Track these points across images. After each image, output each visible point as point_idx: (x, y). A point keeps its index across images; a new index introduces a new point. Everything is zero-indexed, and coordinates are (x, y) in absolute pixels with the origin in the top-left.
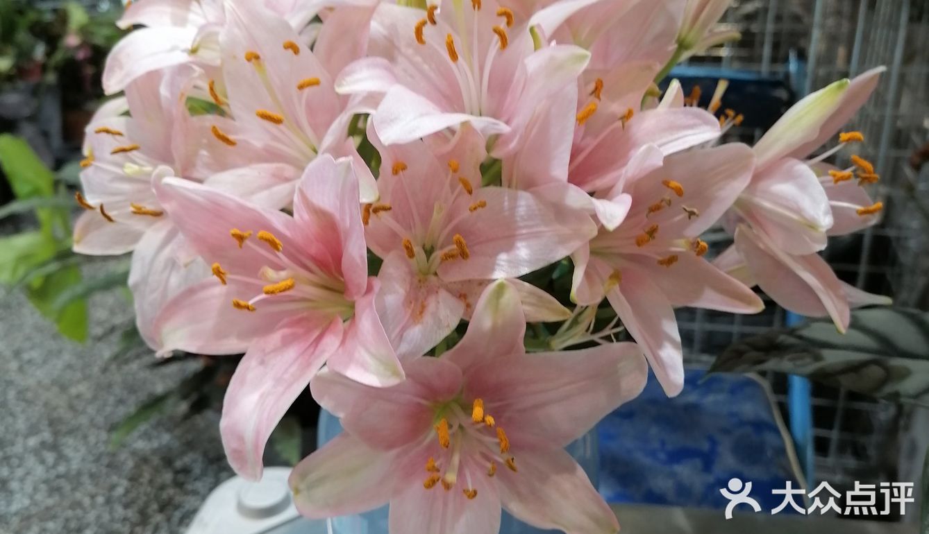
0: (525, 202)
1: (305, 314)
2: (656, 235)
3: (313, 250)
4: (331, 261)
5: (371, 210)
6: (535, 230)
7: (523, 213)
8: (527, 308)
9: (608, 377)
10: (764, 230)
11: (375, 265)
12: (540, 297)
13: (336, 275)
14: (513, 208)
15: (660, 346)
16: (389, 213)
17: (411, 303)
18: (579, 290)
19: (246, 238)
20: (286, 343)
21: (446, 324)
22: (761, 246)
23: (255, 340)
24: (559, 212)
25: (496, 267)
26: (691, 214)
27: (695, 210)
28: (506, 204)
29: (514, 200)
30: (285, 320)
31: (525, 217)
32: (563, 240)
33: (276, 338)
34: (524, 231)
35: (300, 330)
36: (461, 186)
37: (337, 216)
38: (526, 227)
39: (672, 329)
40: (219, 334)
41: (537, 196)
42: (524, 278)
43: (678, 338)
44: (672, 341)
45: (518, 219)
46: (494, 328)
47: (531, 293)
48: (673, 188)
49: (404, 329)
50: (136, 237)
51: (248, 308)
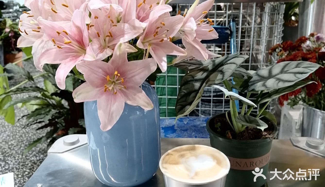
0: (126, 26)
1: (75, 55)
2: (158, 33)
3: (76, 38)
4: (81, 41)
5: (89, 26)
6: (129, 32)
7: (126, 28)
8: (127, 49)
9: (148, 67)
10: (187, 36)
11: (90, 41)
12: (130, 47)
13: (83, 45)
14: (124, 27)
15: (162, 62)
16: (94, 27)
17: (100, 50)
18: (138, 44)
19: (60, 33)
20: (71, 60)
21: (108, 54)
22: (188, 41)
23: (63, 61)
24: (134, 27)
25: (120, 41)
26: (168, 30)
27: (168, 29)
28: (122, 26)
29: (124, 25)
30: (71, 56)
31: (127, 29)
32: (135, 34)
33: (68, 60)
34: (126, 32)
35: (74, 58)
36: (111, 21)
37: (81, 27)
38: (127, 31)
39: (165, 59)
40: (55, 60)
41: (129, 24)
42: (127, 42)
43: (166, 61)
44: (165, 61)
45: (125, 30)
46: (120, 54)
47: (128, 46)
48: (162, 24)
49: (98, 54)
50: (33, 43)
51: (61, 48)
